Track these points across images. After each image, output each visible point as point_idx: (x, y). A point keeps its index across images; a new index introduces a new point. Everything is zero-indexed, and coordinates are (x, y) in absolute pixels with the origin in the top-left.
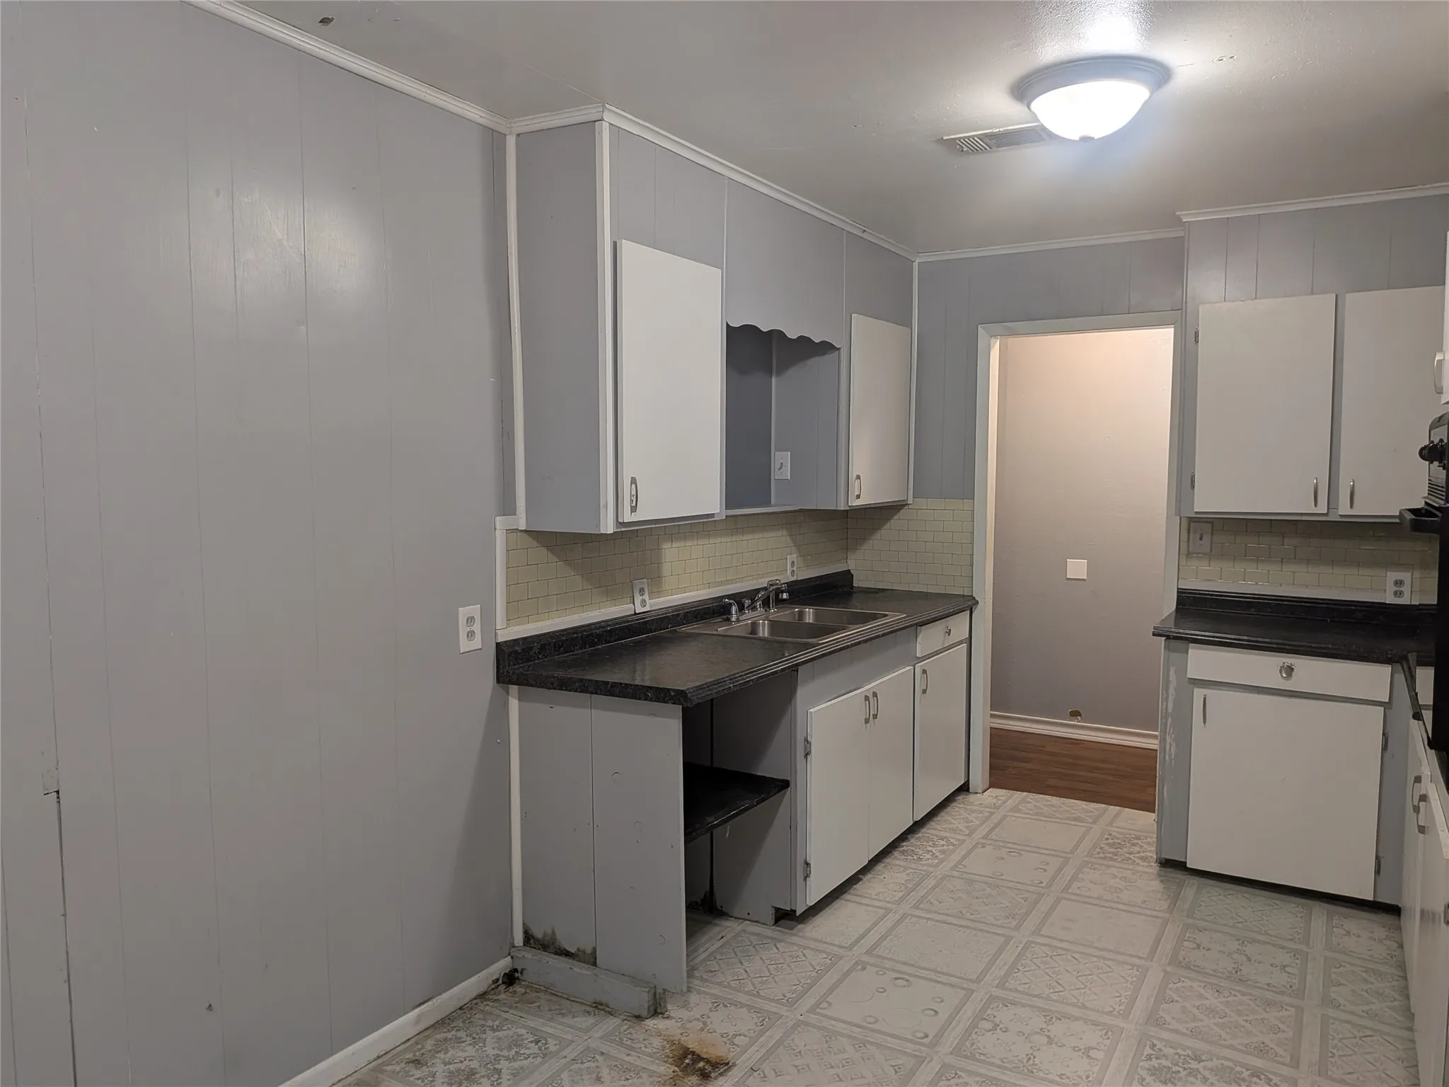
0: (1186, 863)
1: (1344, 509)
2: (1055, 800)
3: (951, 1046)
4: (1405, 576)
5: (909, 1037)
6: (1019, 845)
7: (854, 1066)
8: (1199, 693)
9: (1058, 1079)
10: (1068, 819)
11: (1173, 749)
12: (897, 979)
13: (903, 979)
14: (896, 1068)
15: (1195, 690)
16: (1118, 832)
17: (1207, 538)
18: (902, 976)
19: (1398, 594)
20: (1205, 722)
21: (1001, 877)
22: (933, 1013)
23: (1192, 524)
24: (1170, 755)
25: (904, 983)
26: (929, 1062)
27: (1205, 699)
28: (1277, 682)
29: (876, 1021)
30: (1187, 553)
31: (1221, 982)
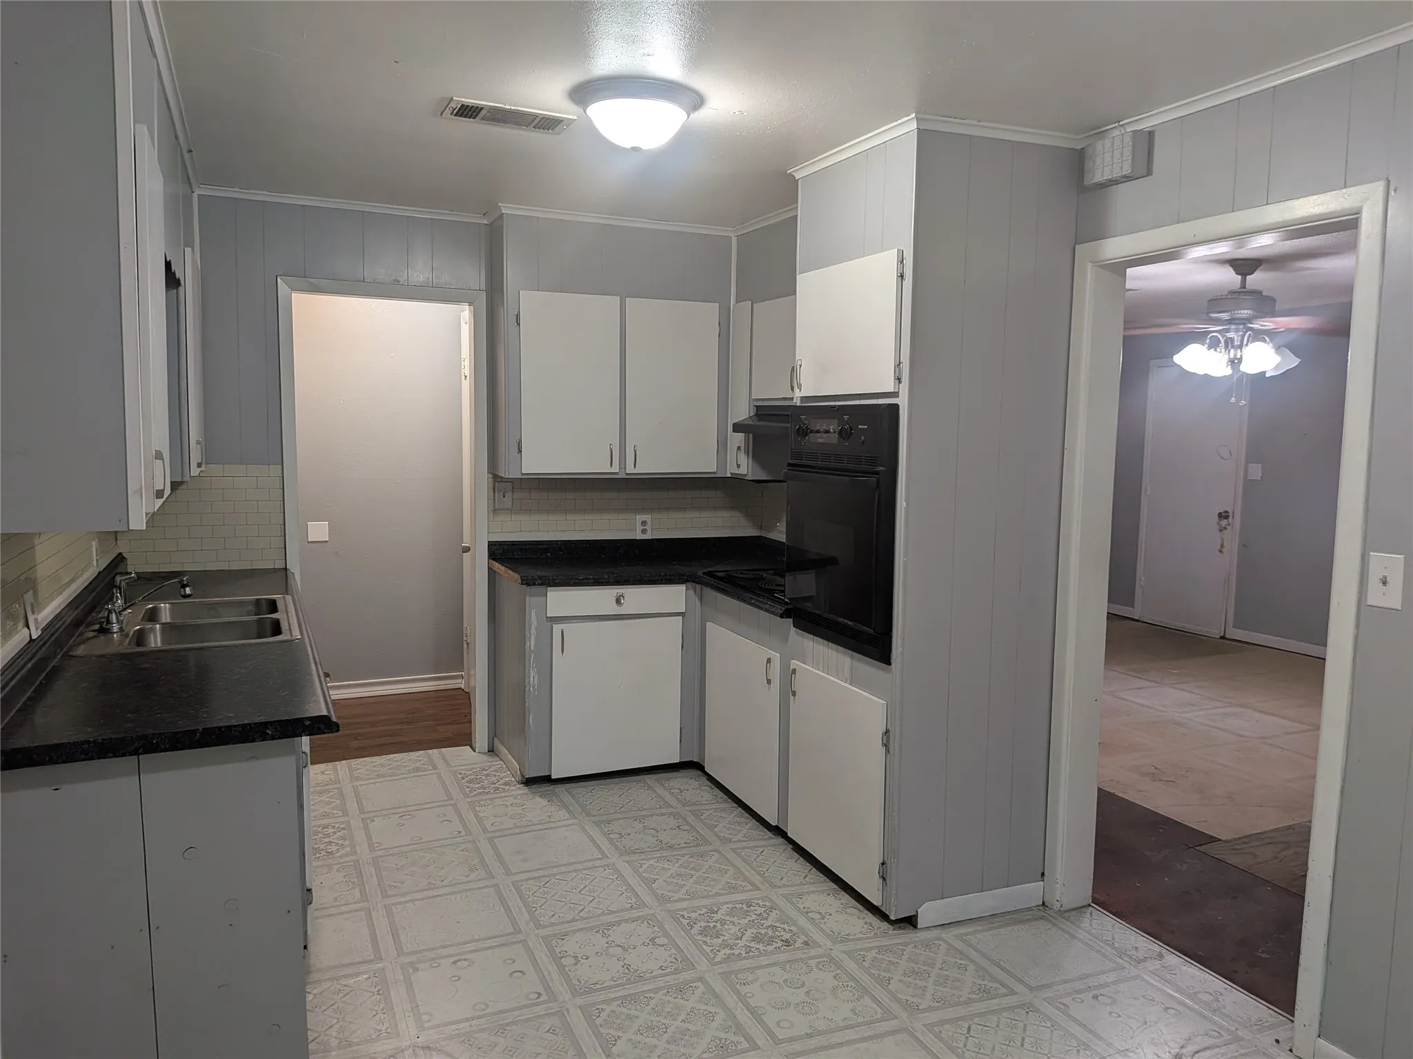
0: (550, 776)
1: (630, 469)
2: (377, 760)
3: (567, 992)
4: (647, 517)
5: (525, 1002)
6: (400, 807)
7: (519, 1051)
8: (557, 628)
9: (661, 971)
10: (409, 771)
11: (536, 680)
12: (455, 962)
13: (460, 960)
14: (551, 1031)
15: (554, 626)
16: (466, 770)
17: (509, 495)
18: (459, 958)
19: (644, 531)
20: (563, 652)
21: (422, 841)
22: (520, 974)
23: (496, 483)
24: (534, 687)
25: (466, 963)
26: (568, 1013)
27: (562, 632)
28: (613, 609)
29: (487, 1006)
30: (495, 510)
31: (662, 854)
